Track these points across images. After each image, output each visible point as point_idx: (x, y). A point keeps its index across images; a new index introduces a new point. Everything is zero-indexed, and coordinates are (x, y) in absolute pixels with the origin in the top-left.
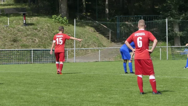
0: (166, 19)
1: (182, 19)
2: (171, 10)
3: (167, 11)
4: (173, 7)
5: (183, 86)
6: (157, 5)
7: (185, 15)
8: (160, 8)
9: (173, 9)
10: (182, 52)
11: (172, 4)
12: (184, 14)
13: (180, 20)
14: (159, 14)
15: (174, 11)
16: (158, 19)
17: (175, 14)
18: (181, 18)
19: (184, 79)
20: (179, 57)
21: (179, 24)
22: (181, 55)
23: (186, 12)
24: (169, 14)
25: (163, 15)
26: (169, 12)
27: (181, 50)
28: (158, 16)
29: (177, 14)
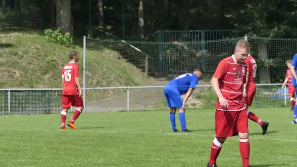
0: (244, 36)
1: (272, 37)
2: (253, 21)
3: (247, 23)
4: (256, 15)
5: (275, 154)
6: (229, 13)
7: (279, 29)
8: (235, 17)
9: (257, 19)
10: (272, 94)
11: (256, 10)
12: (276, 29)
13: (270, 39)
14: (233, 27)
15: (259, 22)
16: (231, 37)
17: (261, 28)
18: (271, 35)
19: (276, 141)
20: (268, 103)
21: (267, 45)
22: (272, 100)
23: (280, 24)
24: (250, 28)
25: (239, 29)
26: (251, 24)
27: (271, 90)
28: (231, 32)
29: (265, 28)
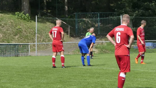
0: (120, 15)
1: (135, 16)
2: (125, 8)
3: (121, 9)
4: (127, 5)
5: (136, 78)
6: (112, 3)
7: (139, 12)
8: (115, 6)
9: (127, 7)
10: (135, 46)
11: (126, 2)
12: (137, 11)
13: (134, 17)
14: (114, 11)
15: (128, 8)
16: (113, 16)
17: (129, 11)
18: (134, 15)
19: (137, 71)
20: (133, 51)
21: (132, 20)
22: (135, 49)
23: (139, 9)
24: (123, 11)
25: (117, 12)
26: (124, 9)
27: (134, 44)
28: (113, 13)
29: (131, 11)
